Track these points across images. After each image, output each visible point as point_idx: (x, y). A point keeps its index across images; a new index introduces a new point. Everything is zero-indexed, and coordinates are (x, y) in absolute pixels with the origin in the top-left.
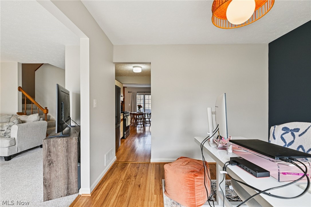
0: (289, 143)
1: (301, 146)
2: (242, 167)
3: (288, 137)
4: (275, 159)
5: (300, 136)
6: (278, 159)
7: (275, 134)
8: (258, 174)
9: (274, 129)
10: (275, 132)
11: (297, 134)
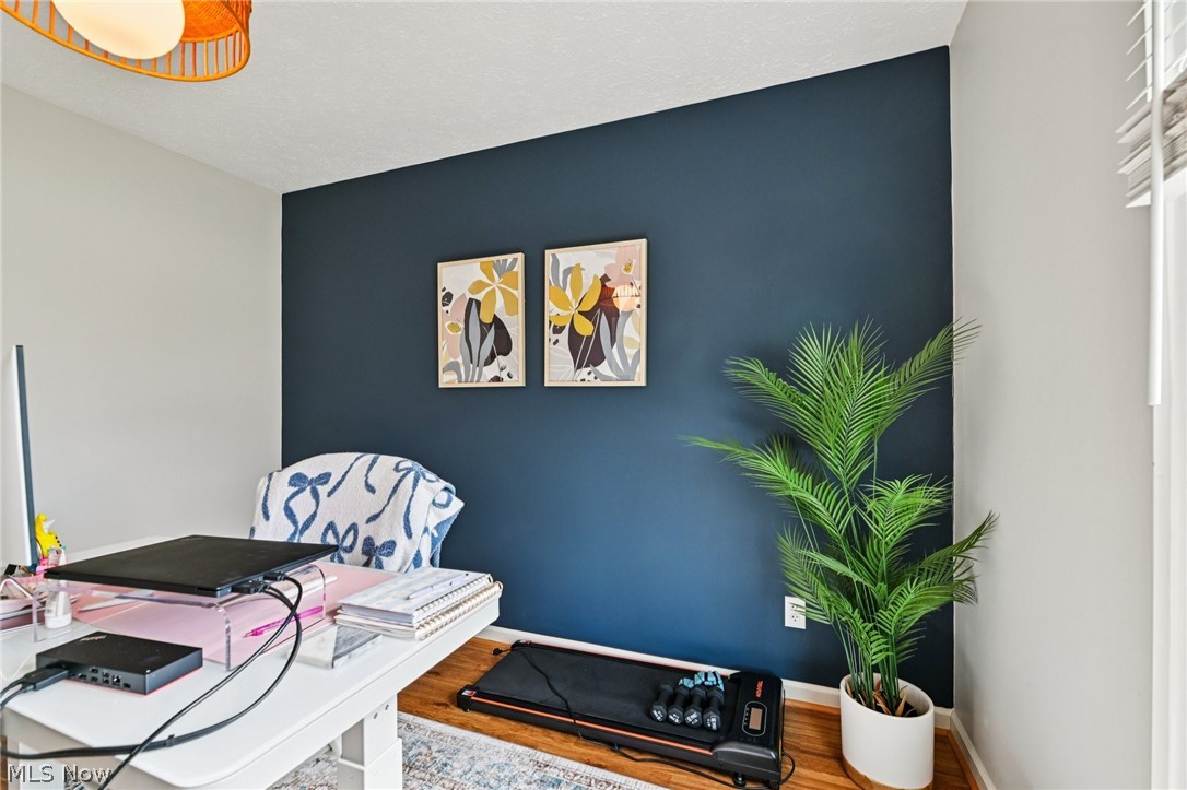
0: (304, 524)
1: (331, 526)
2: (90, 675)
3: (303, 505)
4: (215, 596)
5: (330, 494)
6: (227, 594)
7: (268, 503)
8: (151, 677)
9: (267, 483)
10: (269, 494)
11: (323, 490)
